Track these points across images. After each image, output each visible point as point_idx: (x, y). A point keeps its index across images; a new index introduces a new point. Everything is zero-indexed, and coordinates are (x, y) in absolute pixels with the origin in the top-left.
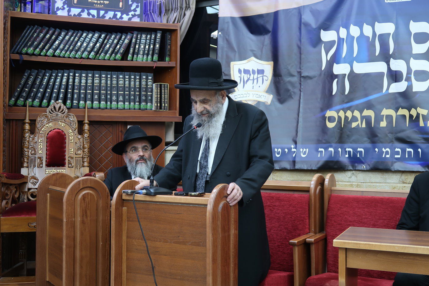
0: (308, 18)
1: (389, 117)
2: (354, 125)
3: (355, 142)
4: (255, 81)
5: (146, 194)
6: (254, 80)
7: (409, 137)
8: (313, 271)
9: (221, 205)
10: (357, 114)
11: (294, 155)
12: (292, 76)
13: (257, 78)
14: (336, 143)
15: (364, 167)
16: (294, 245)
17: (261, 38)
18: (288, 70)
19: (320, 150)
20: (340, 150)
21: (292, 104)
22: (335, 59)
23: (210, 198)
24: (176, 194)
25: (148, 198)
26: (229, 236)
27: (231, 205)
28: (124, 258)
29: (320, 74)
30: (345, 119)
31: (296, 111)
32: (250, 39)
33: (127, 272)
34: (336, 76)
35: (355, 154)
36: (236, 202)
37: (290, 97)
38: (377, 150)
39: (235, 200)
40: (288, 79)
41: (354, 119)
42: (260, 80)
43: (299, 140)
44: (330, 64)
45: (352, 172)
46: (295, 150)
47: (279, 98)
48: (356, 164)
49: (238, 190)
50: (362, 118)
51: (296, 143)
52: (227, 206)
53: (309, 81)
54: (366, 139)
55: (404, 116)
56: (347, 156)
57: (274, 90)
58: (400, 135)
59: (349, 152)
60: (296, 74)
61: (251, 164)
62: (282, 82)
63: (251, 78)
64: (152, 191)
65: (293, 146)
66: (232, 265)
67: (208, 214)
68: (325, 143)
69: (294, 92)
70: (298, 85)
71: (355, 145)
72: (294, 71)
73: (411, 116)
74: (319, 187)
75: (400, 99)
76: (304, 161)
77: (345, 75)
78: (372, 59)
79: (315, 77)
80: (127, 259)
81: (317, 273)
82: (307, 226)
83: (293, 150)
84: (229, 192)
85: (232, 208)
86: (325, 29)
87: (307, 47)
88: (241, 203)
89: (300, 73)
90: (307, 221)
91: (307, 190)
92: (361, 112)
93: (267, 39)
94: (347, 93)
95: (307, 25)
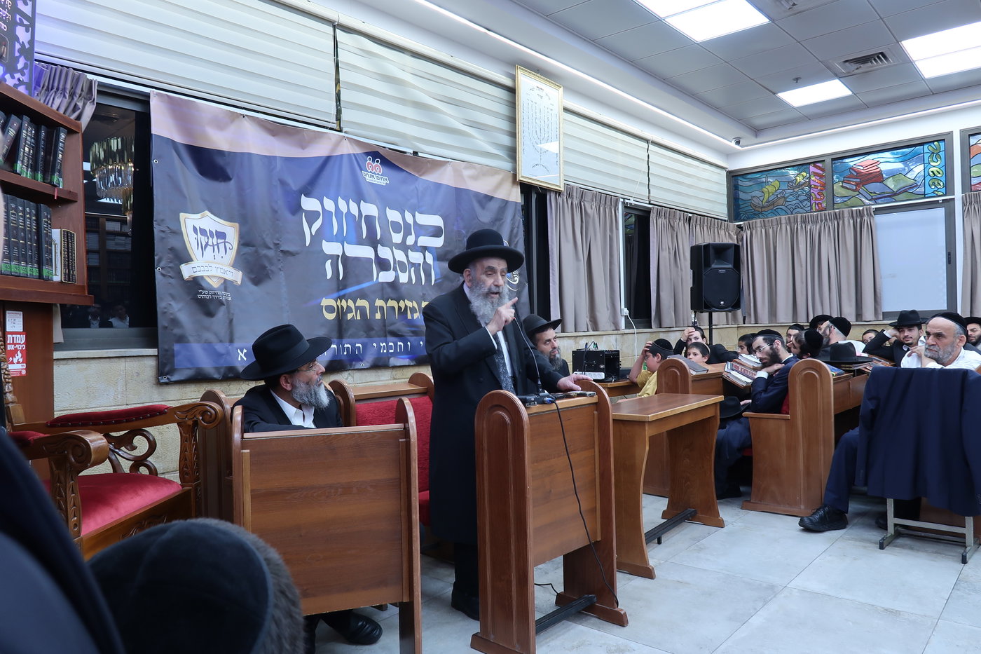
1: (382, 308)
2: (349, 316)
3: (352, 336)
4: (216, 247)
6: (213, 245)
7: (399, 330)
10: (351, 303)
12: (268, 248)
13: (218, 244)
14: (337, 338)
15: (362, 365)
18: (263, 239)
20: (340, 346)
21: (267, 286)
22: (323, 235)
30: (341, 308)
34: (328, 256)
35: (353, 351)
37: (268, 276)
38: (375, 344)
40: (263, 251)
41: (349, 309)
42: (222, 246)
44: (316, 238)
45: (348, 372)
47: (253, 276)
48: (354, 363)
50: (357, 308)
53: (290, 258)
54: (362, 333)
55: (393, 308)
56: (345, 353)
57: (243, 265)
58: (392, 328)
59: (348, 348)
60: (273, 246)
62: (255, 254)
63: (210, 243)
69: (272, 271)
70: (276, 261)
71: (353, 340)
72: (270, 242)
73: (400, 308)
75: (389, 290)
77: (338, 256)
78: (360, 242)
79: (298, 254)
86: (307, 195)
87: (284, 213)
89: (277, 245)
92: (355, 302)
94: (340, 278)
95: (283, 183)
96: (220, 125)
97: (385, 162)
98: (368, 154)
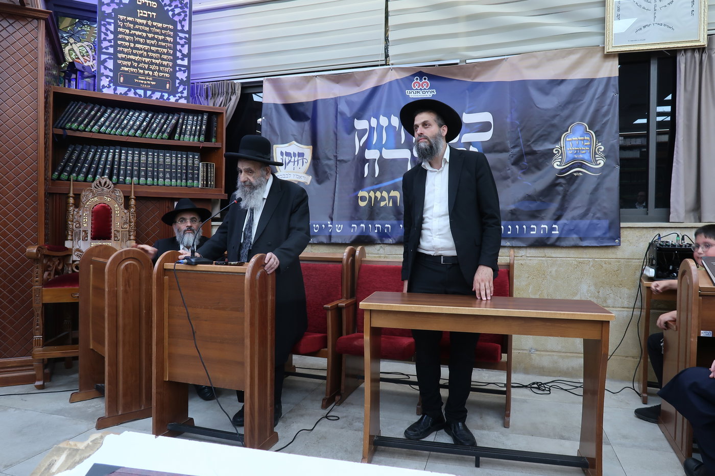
0: (343, 107)
2: (382, 204)
3: (383, 219)
4: (296, 163)
5: (187, 264)
6: (294, 161)
8: (344, 332)
9: (259, 274)
10: (385, 194)
11: (330, 231)
12: (330, 159)
13: (298, 160)
14: (367, 219)
15: (390, 241)
16: (327, 309)
17: (302, 124)
18: (326, 154)
19: (353, 225)
20: (370, 226)
21: (329, 185)
22: (367, 146)
23: (248, 267)
24: (216, 264)
25: (189, 268)
26: (266, 301)
27: (268, 273)
28: (166, 324)
29: (354, 159)
30: (375, 198)
31: (333, 192)
32: (292, 125)
33: (169, 337)
34: (368, 161)
35: (383, 230)
36: (273, 270)
37: (327, 178)
39: (272, 268)
40: (325, 162)
41: (383, 199)
42: (300, 162)
43: (335, 216)
44: (363, 149)
45: (380, 245)
46: (331, 226)
47: (318, 179)
48: (384, 239)
49: (275, 259)
50: (390, 198)
51: (332, 219)
52: (264, 274)
53: (344, 165)
54: (392, 216)
56: (376, 231)
57: (313, 172)
59: (378, 228)
60: (332, 157)
61: (290, 235)
62: (320, 164)
63: (293, 160)
64: (193, 260)
65: (329, 223)
66: (269, 328)
67: (245, 281)
68: (357, 220)
69: (331, 174)
70: (334, 168)
71: (383, 222)
72: (331, 155)
74: (351, 258)
76: (339, 235)
77: (375, 159)
78: (398, 146)
79: (349, 161)
80: (169, 325)
81: (348, 333)
82: (340, 293)
83: (330, 226)
84: (266, 262)
85: (270, 276)
86: (359, 119)
87: (343, 134)
88: (278, 270)
89: (336, 157)
90: (340, 288)
91: (340, 261)
92: (389, 193)
93: (307, 125)
94: (376, 176)
95: (342, 114)
96: (298, 86)
97: (431, 77)
98: (414, 75)
